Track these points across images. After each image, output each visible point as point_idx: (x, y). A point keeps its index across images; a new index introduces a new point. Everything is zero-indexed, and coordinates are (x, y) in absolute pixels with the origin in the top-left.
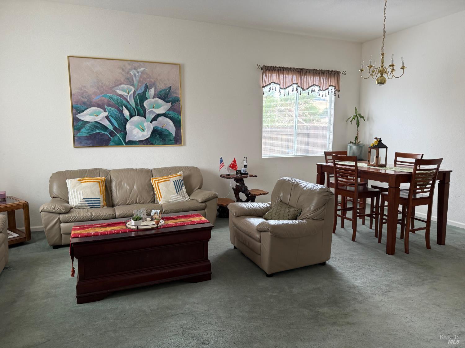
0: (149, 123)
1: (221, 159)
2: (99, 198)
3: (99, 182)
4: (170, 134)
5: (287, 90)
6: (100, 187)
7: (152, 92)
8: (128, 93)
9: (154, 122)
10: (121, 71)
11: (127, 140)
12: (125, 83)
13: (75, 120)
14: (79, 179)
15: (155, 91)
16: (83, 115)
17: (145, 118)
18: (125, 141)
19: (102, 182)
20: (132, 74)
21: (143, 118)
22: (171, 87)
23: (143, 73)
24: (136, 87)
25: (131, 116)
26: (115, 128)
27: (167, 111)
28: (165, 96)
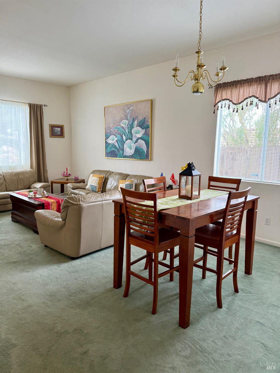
0: (134, 144)
1: (162, 173)
2: (96, 187)
3: (100, 178)
4: (144, 152)
5: (241, 105)
6: (99, 180)
7: (136, 122)
8: (125, 125)
9: (136, 143)
10: (123, 111)
11: (124, 155)
12: (124, 119)
13: (106, 143)
14: (93, 174)
15: (137, 122)
16: (109, 140)
17: (132, 141)
18: (123, 156)
19: (102, 178)
20: (128, 112)
21: (131, 141)
22: (145, 118)
23: (132, 110)
24: (129, 121)
25: (126, 140)
26: (119, 147)
27: (143, 135)
28: (142, 125)
